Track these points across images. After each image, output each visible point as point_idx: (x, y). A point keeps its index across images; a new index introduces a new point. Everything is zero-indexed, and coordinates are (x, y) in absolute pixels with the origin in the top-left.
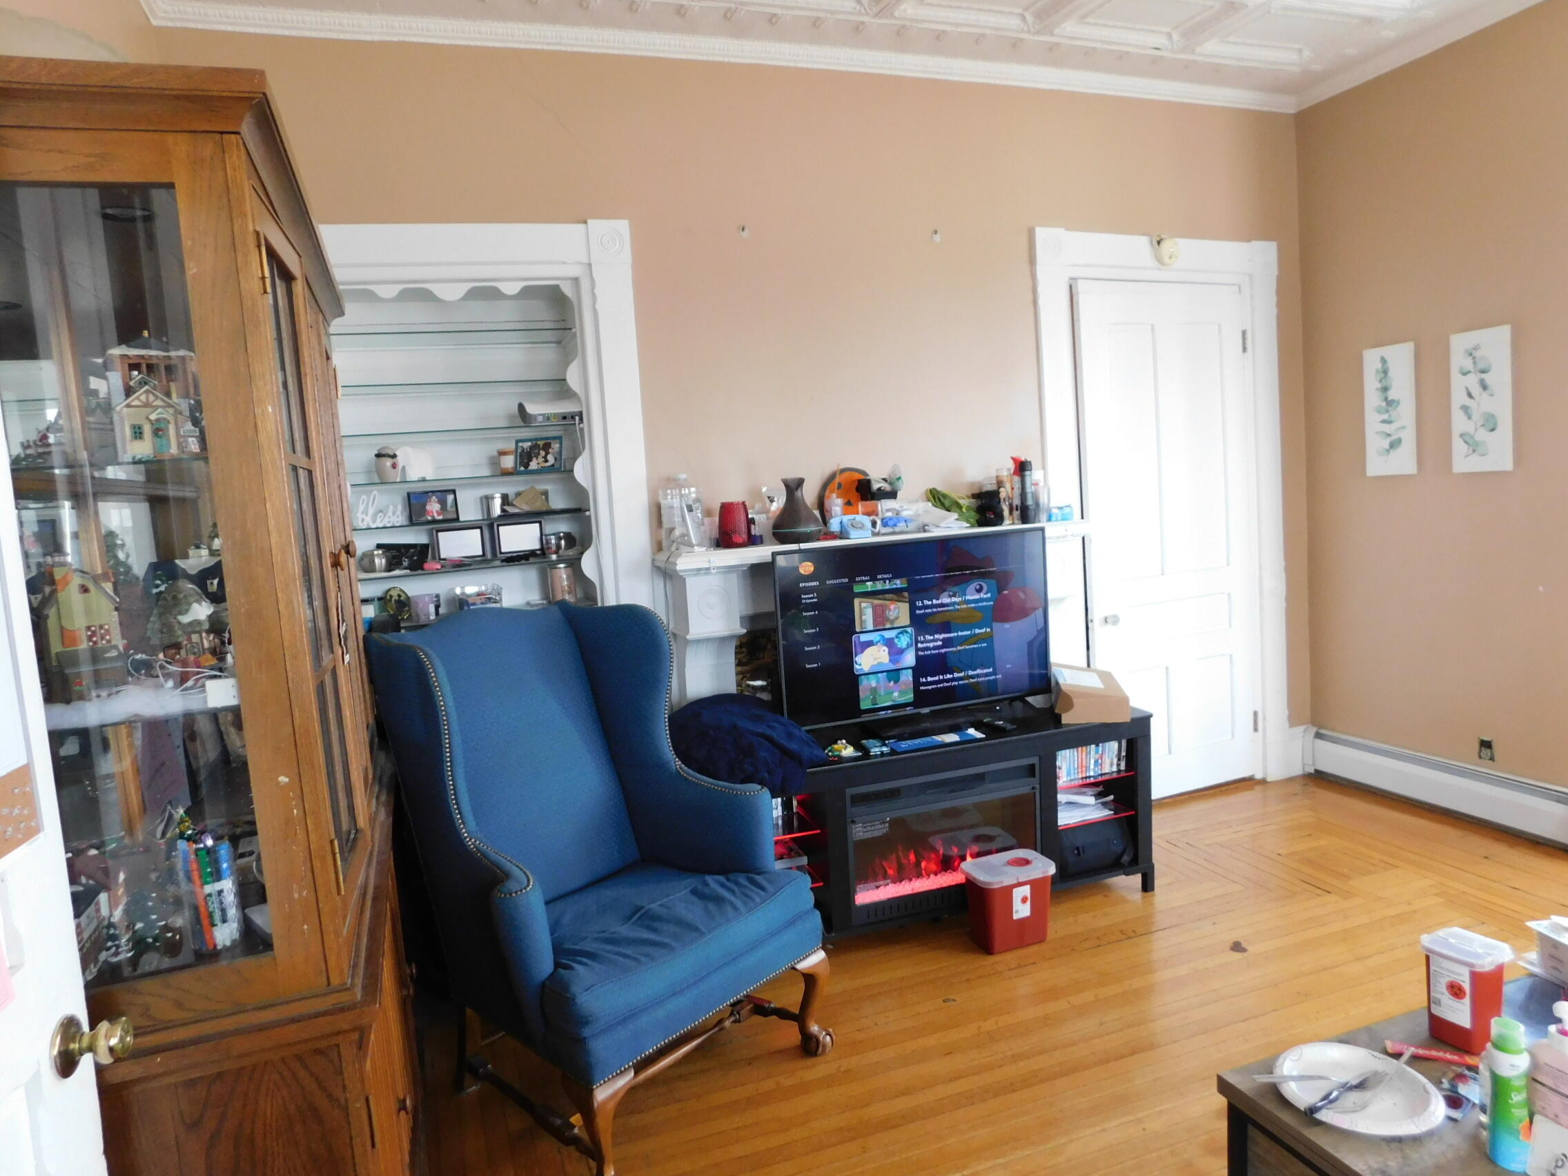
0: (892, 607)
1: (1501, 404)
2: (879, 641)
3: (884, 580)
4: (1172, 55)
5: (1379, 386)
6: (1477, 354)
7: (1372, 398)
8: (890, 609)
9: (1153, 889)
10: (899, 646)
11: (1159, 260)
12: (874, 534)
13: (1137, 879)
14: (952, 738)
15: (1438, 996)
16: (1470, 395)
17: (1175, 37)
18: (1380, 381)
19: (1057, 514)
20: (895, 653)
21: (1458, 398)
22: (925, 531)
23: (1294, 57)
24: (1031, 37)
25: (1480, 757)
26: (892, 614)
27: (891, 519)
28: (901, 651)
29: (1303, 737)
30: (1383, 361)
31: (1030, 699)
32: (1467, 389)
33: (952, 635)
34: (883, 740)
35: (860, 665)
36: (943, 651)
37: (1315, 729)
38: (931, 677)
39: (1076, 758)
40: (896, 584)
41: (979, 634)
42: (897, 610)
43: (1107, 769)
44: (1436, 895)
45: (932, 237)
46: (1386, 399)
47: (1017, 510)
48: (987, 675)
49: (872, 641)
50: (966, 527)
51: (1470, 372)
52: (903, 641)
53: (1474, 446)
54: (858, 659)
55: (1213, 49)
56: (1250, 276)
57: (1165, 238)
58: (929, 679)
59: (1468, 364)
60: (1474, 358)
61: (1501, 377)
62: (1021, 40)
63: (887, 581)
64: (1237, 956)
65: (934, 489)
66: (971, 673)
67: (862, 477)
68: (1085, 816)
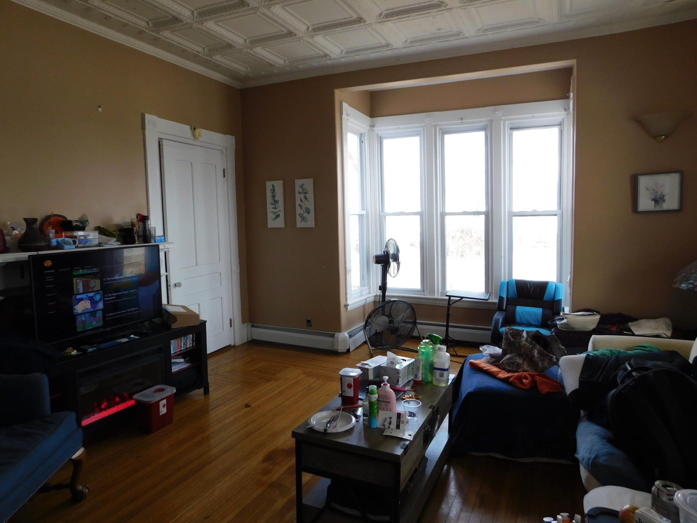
0: (92, 281)
1: (310, 204)
2: (86, 298)
3: (88, 269)
4: (203, 56)
5: (272, 195)
6: (304, 187)
7: (269, 200)
8: (91, 283)
9: (208, 393)
10: (96, 300)
11: (194, 137)
12: (77, 247)
13: (202, 390)
14: (124, 340)
15: (345, 389)
16: (301, 201)
17: (206, 50)
18: (272, 193)
19: (158, 239)
20: (94, 303)
21: (298, 202)
22: (100, 246)
23: (244, 69)
24: (149, 32)
25: (307, 326)
26: (92, 285)
27: (83, 240)
28: (97, 302)
29: (247, 327)
30: (273, 186)
31: (153, 320)
32: (301, 199)
33: (120, 293)
34: (91, 345)
35: (77, 310)
36: (116, 301)
37: (251, 324)
38: (111, 313)
39: (176, 343)
40: (94, 271)
41: (132, 292)
42: (94, 283)
43: (188, 346)
44: (303, 374)
45: (98, 109)
46: (274, 200)
47: (141, 237)
48: (136, 310)
49: (82, 298)
50: (120, 245)
51: (301, 193)
52: (98, 297)
53: (303, 219)
54: (76, 307)
55: (218, 58)
56: (226, 148)
57: (196, 128)
58: (110, 314)
59: (301, 190)
60: (302, 188)
61: (310, 195)
62: (144, 31)
63: (90, 269)
64: (248, 409)
65: (100, 227)
66: (129, 310)
67: (63, 219)
68: (181, 367)
